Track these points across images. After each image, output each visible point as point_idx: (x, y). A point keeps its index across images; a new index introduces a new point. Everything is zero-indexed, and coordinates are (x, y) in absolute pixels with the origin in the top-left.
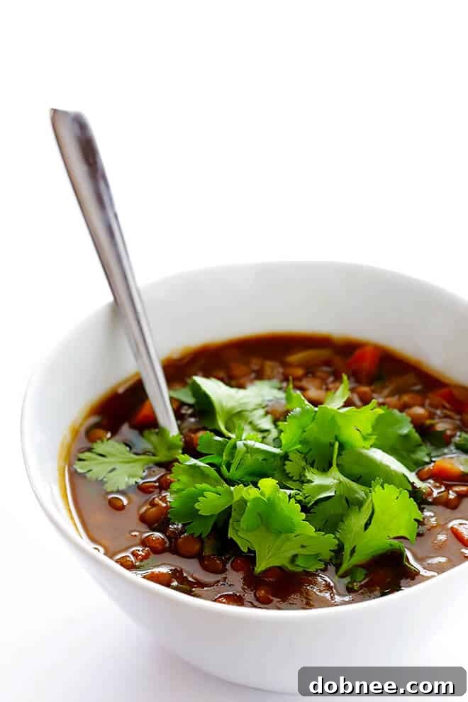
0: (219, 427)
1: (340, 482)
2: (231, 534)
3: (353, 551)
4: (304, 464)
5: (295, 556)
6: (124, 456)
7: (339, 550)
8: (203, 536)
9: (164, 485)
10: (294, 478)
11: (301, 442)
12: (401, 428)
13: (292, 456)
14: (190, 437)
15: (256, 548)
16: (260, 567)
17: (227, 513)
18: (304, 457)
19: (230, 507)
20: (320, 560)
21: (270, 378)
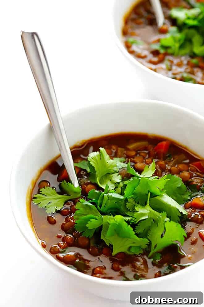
0: (97, 182)
1: (151, 212)
2: (102, 238)
3: (156, 246)
4: (134, 203)
5: (130, 247)
6: (55, 196)
7: (150, 245)
8: (90, 238)
9: (73, 211)
10: (130, 211)
11: (133, 194)
12: (177, 184)
13: (129, 200)
14: (84, 187)
15: (113, 244)
16: (115, 252)
17: (101, 228)
18: (135, 200)
19: (102, 225)
20: (141, 249)
21: (120, 157)
